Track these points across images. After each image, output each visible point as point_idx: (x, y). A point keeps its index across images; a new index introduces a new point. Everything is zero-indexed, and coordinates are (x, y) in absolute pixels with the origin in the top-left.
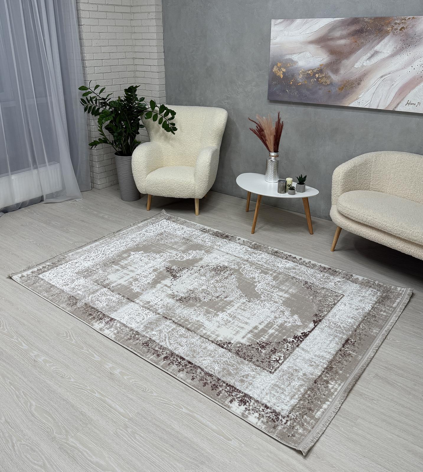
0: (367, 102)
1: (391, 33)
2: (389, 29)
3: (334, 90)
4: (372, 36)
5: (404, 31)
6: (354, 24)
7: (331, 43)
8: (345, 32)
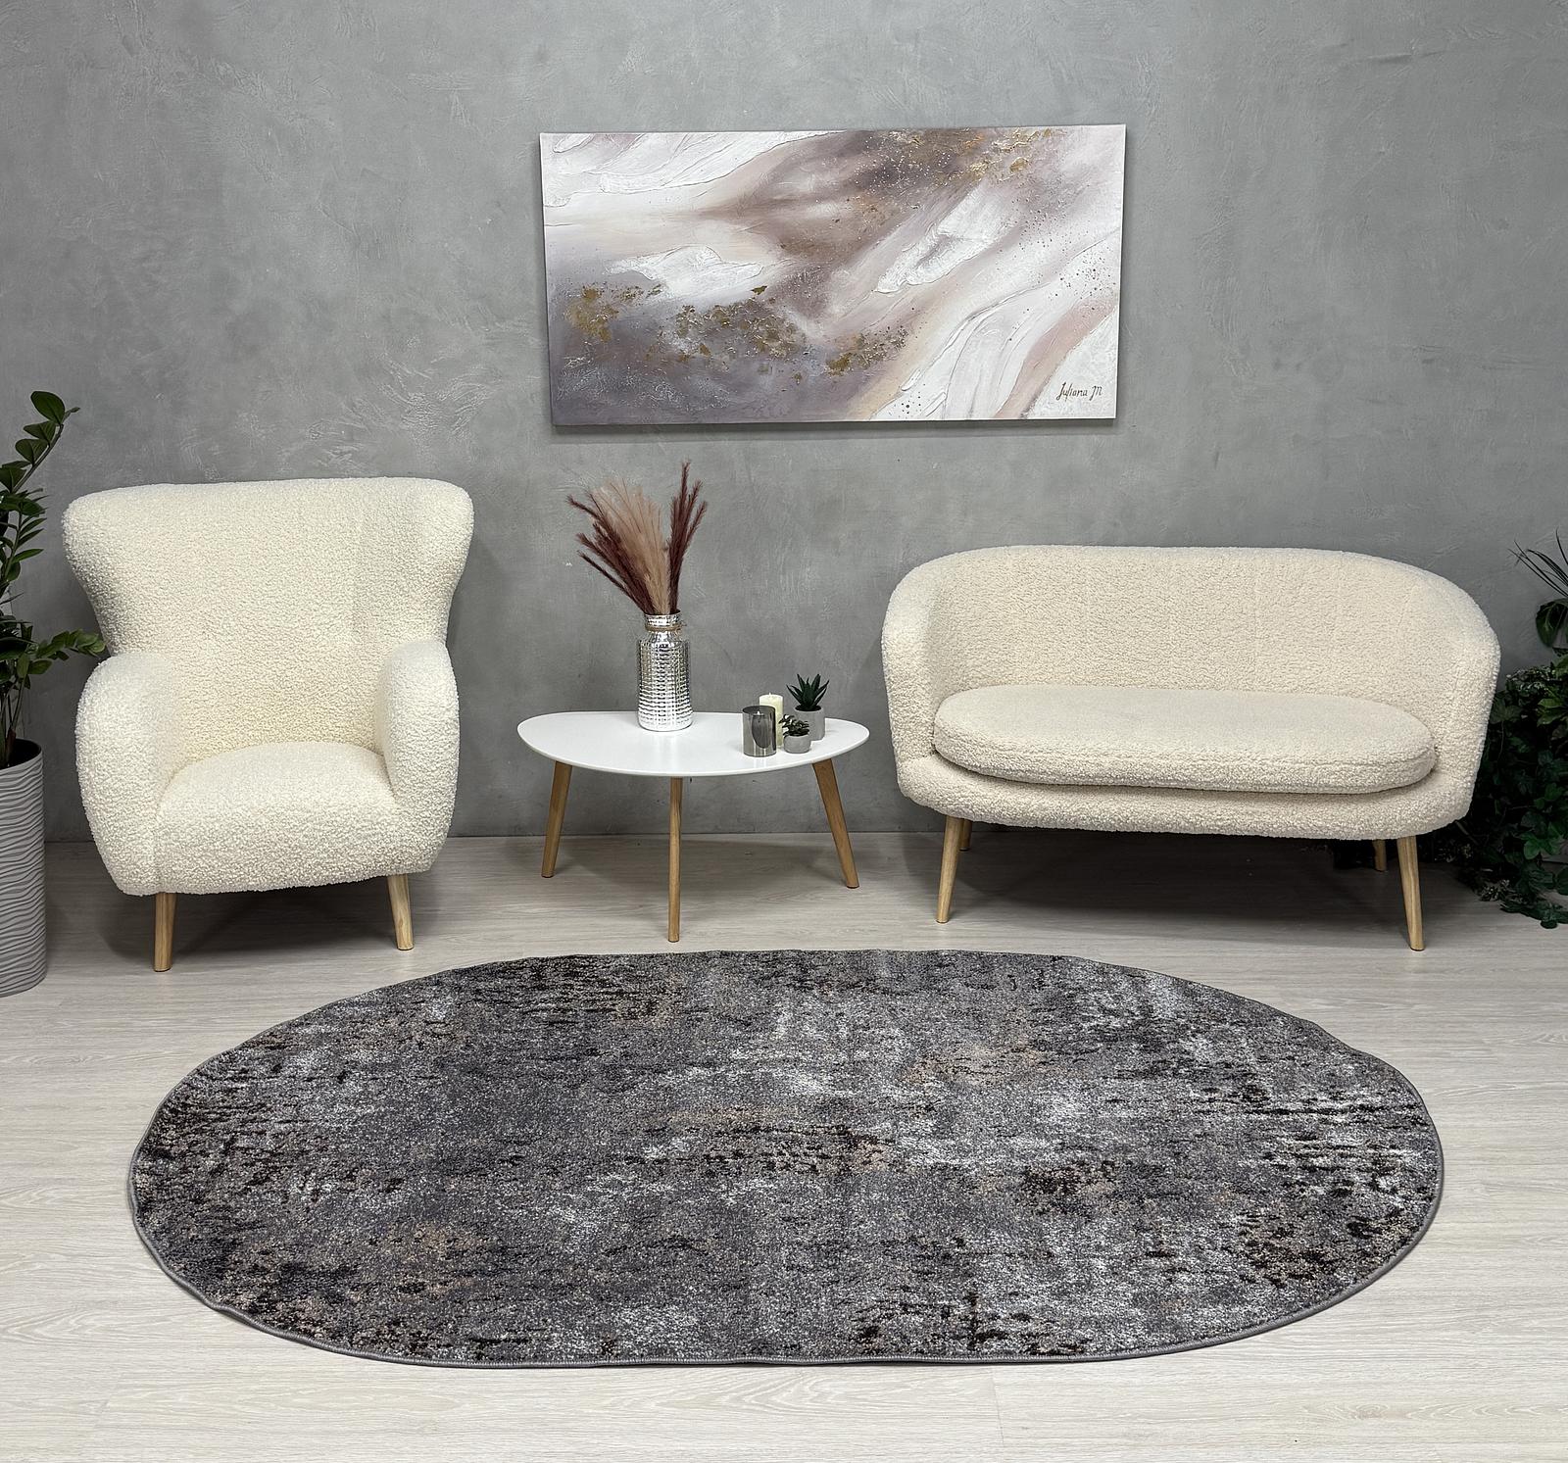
0: (936, 399)
1: (986, 180)
3: (815, 371)
6: (857, 152)
7: (784, 215)
8: (831, 179)
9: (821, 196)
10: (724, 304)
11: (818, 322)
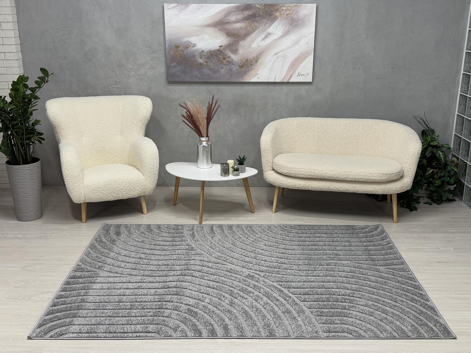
0: (266, 76)
1: (280, 18)
2: (277, 14)
3: (235, 68)
5: (290, 16)
6: (246, 10)
7: (228, 26)
8: (240, 17)
9: (237, 21)
10: (211, 50)
11: (236, 55)
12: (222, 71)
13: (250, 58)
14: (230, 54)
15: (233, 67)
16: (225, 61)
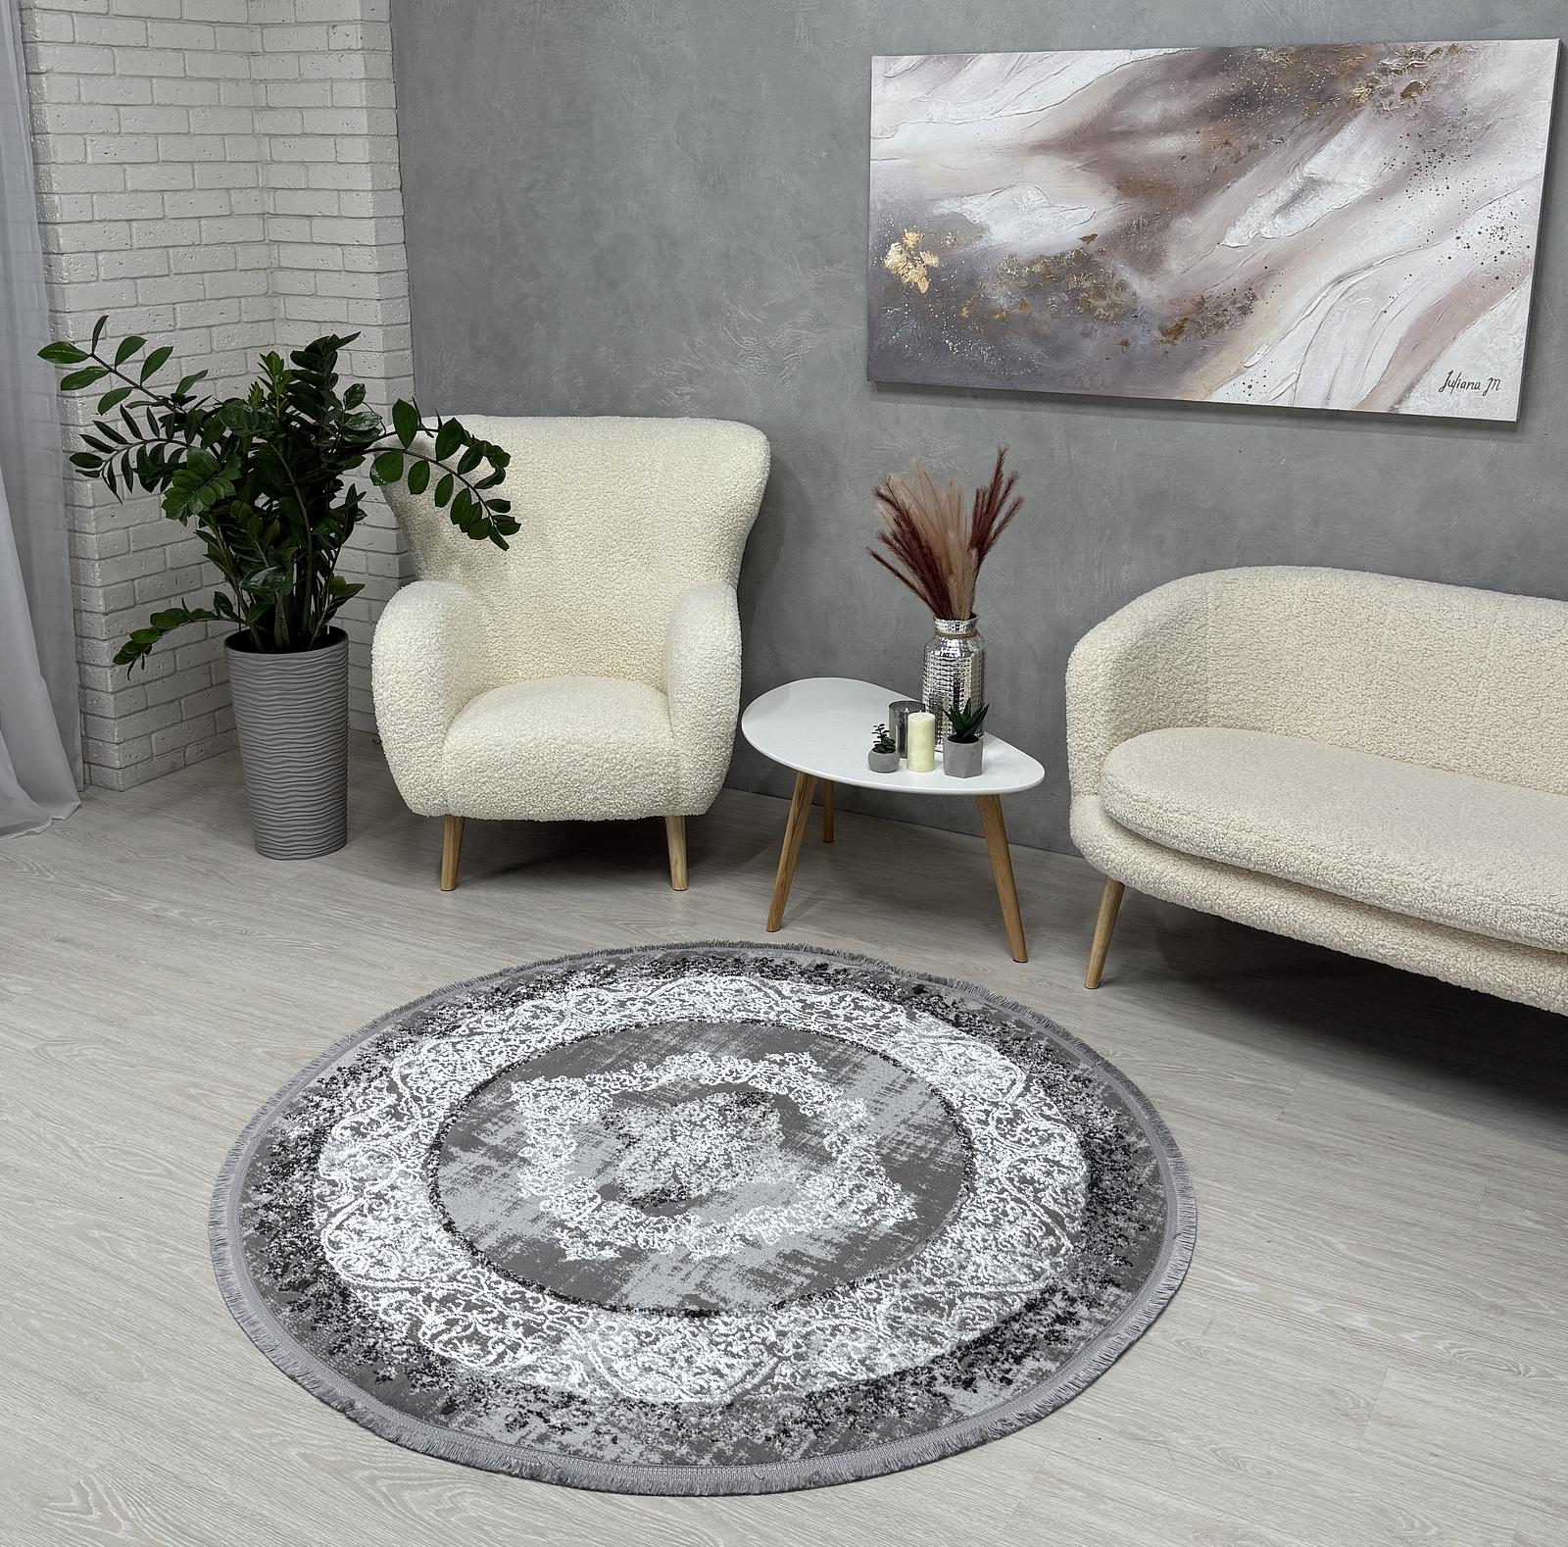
0: (1284, 381)
1: (1368, 110)
2: (1356, 92)
3: (1144, 338)
4: (1293, 121)
5: (1419, 99)
6: (1214, 73)
7: (1124, 150)
8: (1178, 106)
9: (1165, 128)
10: (1051, 253)
11: (1152, 280)
12: (1090, 347)
13: (1216, 291)
14: (1127, 274)
15: (1137, 330)
16: (1104, 303)
